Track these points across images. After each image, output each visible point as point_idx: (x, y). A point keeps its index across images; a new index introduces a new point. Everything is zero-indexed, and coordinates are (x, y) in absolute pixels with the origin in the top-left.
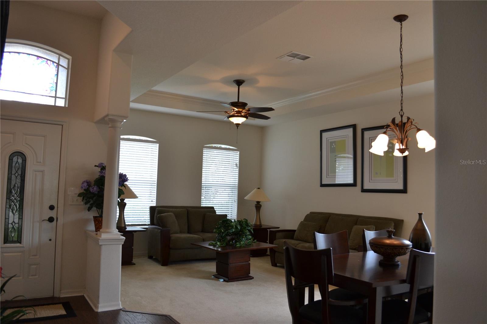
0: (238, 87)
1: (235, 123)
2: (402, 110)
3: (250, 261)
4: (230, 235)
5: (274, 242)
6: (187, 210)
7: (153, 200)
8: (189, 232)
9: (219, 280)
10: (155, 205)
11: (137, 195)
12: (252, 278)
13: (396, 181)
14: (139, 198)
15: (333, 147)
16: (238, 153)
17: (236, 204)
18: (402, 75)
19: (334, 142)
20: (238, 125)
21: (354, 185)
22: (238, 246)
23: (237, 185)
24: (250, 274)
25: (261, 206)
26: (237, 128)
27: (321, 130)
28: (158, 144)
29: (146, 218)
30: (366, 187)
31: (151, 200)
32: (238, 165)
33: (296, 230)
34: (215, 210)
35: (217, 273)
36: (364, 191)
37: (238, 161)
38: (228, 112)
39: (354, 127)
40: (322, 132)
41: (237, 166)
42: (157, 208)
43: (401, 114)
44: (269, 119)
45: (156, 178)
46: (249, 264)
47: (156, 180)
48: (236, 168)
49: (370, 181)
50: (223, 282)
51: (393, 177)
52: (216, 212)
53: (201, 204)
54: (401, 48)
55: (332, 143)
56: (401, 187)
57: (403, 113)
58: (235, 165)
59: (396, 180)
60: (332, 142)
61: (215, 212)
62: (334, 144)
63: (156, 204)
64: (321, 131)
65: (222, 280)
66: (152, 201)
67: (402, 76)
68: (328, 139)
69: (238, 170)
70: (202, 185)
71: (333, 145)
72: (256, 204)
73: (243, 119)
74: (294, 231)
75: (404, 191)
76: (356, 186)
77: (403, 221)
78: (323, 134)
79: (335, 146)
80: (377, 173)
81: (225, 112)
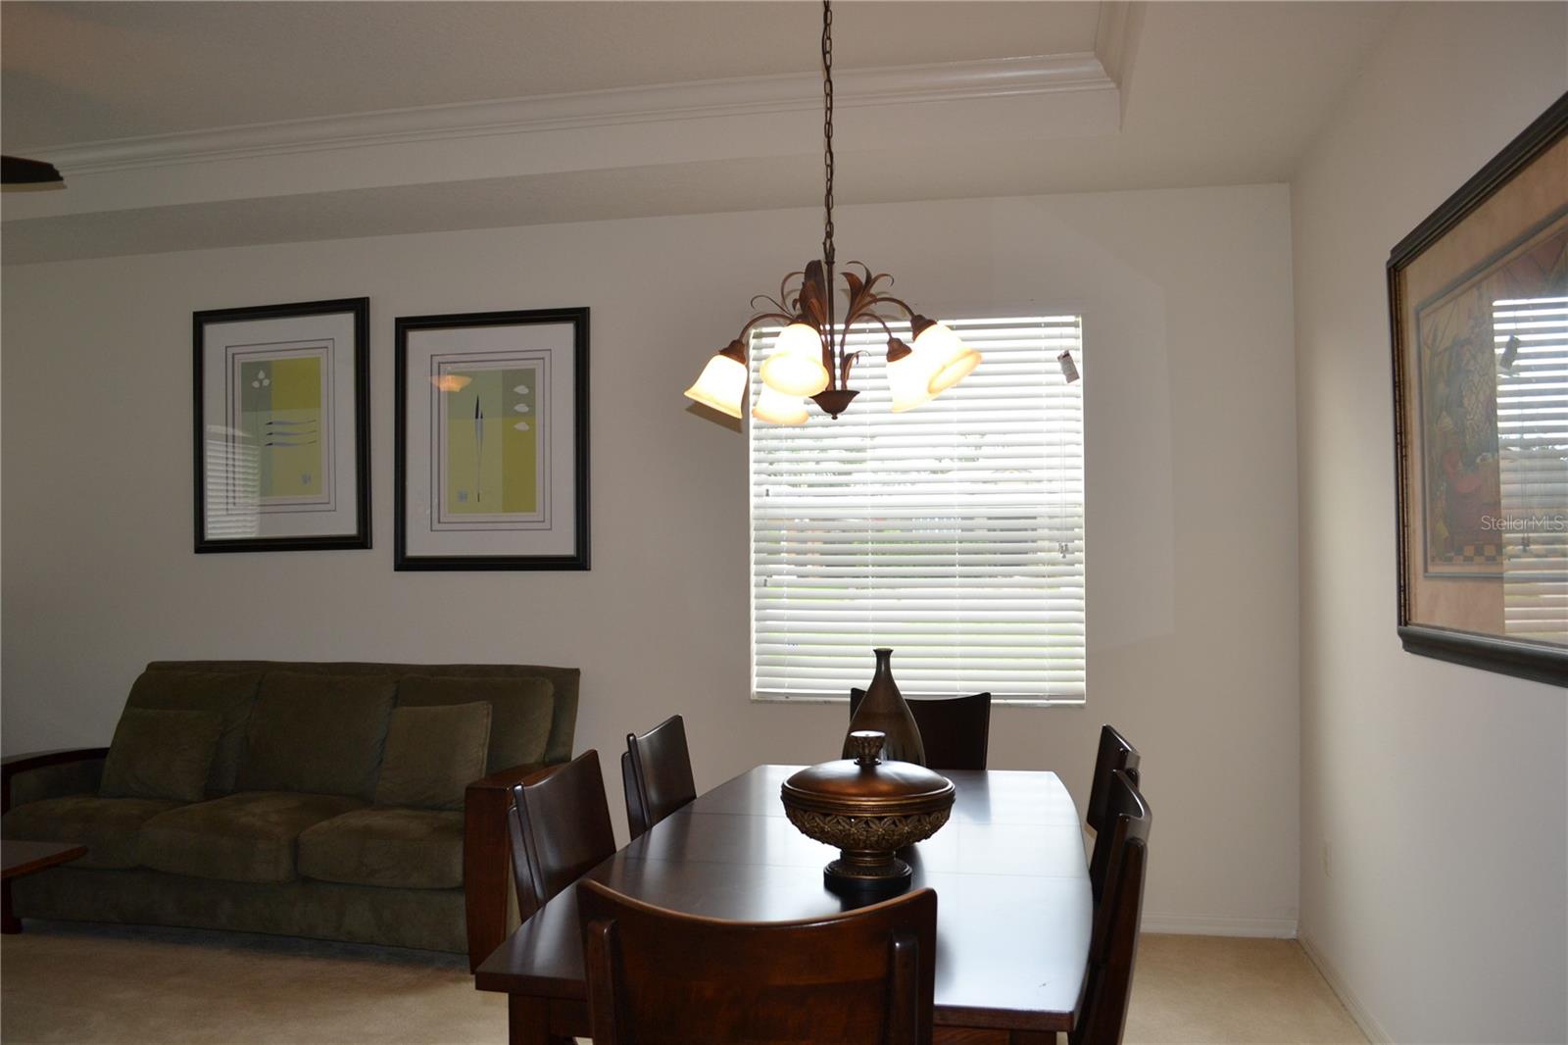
13: (547, 525)
15: (256, 384)
19: (266, 366)
21: (361, 540)
27: (195, 310)
30: (413, 550)
33: (107, 749)
36: (405, 563)
39: (359, 308)
40: (202, 319)
49: (436, 526)
51: (533, 510)
55: (250, 370)
56: (568, 549)
59: (547, 522)
60: (250, 363)
62: (261, 375)
64: (196, 315)
68: (231, 351)
71: (257, 379)
75: (579, 561)
76: (371, 548)
77: (576, 672)
78: (211, 330)
79: (266, 382)
80: (463, 497)
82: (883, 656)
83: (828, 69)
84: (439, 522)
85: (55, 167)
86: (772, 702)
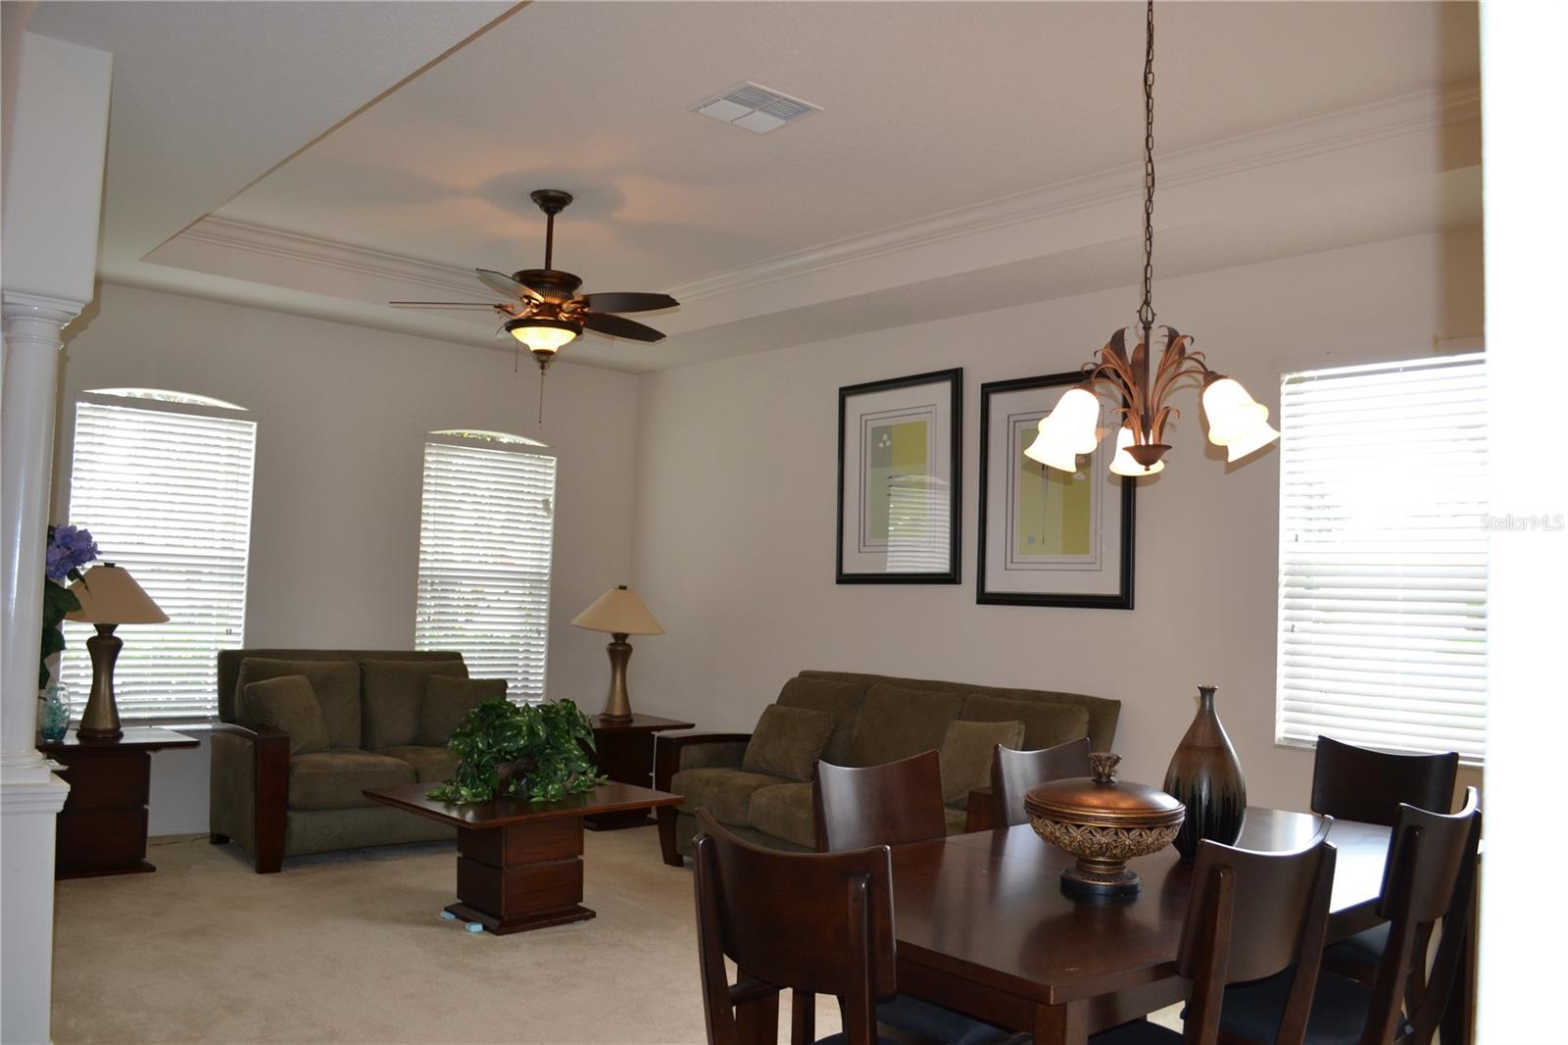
0: (546, 216)
1: (532, 349)
2: (1147, 303)
3: (581, 853)
4: (508, 760)
5: (675, 778)
6: (361, 664)
7: (234, 630)
8: (366, 745)
9: (467, 925)
10: (239, 647)
11: (166, 611)
12: (589, 915)
13: (1097, 567)
14: (172, 619)
15: (881, 445)
16: (553, 464)
17: (542, 643)
18: (1150, 171)
19: (887, 429)
20: (543, 356)
21: (952, 577)
22: (537, 802)
23: (546, 574)
24: (581, 900)
25: (628, 650)
26: (543, 367)
27: (842, 386)
28: (255, 424)
29: (203, 696)
30: (991, 587)
31: (224, 629)
32: (552, 506)
33: (750, 736)
34: (466, 662)
35: (460, 901)
36: (985, 598)
37: (552, 492)
38: (510, 309)
39: (955, 376)
40: (845, 392)
41: (546, 508)
42: (247, 659)
43: (1144, 319)
44: (660, 339)
45: (246, 546)
46: (580, 863)
47: (246, 555)
48: (546, 514)
49: (1009, 565)
50: (479, 932)
51: (1088, 553)
52: (469, 669)
53: (414, 644)
54: (1150, 72)
55: (878, 433)
56: (1113, 588)
57: (1154, 315)
58: (540, 506)
59: (1098, 562)
60: (879, 428)
61: (463, 670)
62: (885, 437)
63: (245, 644)
64: (842, 390)
65: (477, 928)
66: (227, 634)
67: (1150, 178)
68: (864, 418)
69: (550, 521)
70: (420, 573)
71: (881, 440)
72: (611, 644)
73: (567, 336)
74: (745, 738)
75: (1124, 600)
76: (960, 583)
77: (1117, 704)
78: (851, 401)
79: (888, 443)
80: (1031, 540)
81: (495, 307)
82: (1207, 693)
84: (1012, 562)
85: (672, 296)
86: (1294, 748)
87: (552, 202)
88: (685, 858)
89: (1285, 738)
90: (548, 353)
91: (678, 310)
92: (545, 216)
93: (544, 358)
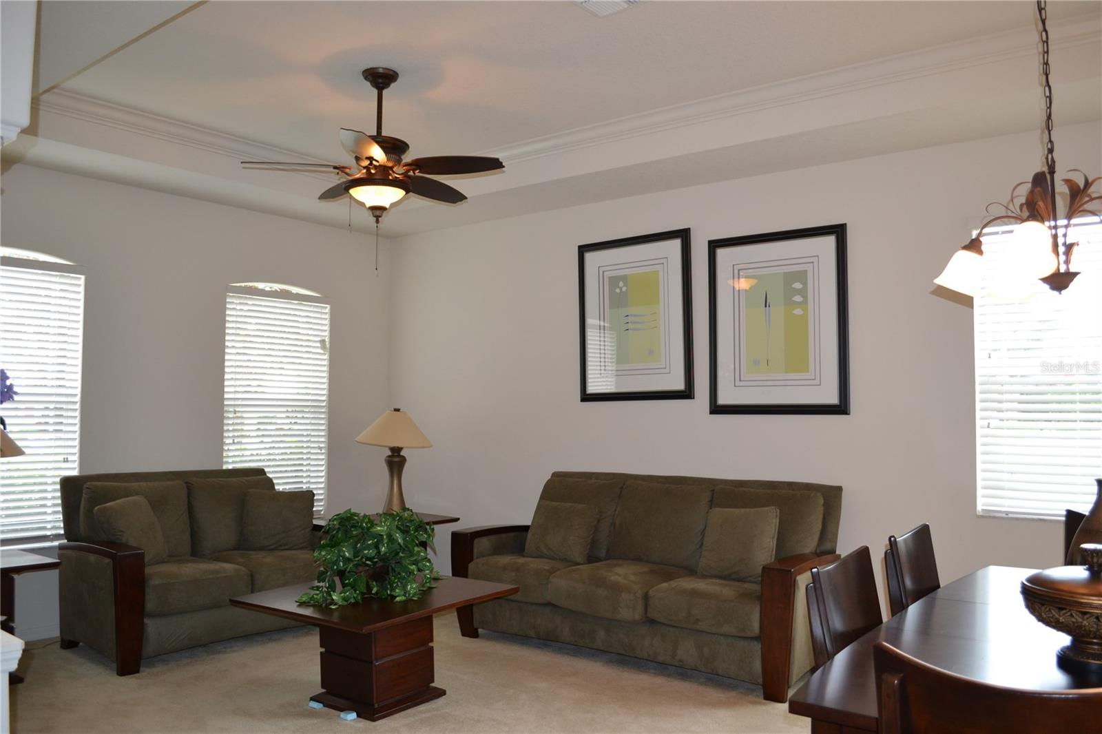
1: (368, 205)
3: (432, 640)
4: (368, 565)
6: (186, 483)
7: (70, 458)
9: (342, 715)
10: (75, 473)
11: (19, 443)
12: (441, 693)
13: (817, 382)
14: (26, 451)
15: (618, 291)
16: (327, 310)
17: (323, 457)
19: (624, 278)
20: (378, 211)
21: (687, 394)
22: (400, 602)
23: (324, 401)
24: (433, 681)
25: (403, 461)
26: (377, 222)
27: (580, 244)
28: (83, 277)
30: (722, 400)
31: (61, 458)
32: (328, 346)
33: (529, 526)
34: (270, 476)
35: (324, 690)
36: (717, 409)
37: (327, 334)
38: (347, 171)
39: (684, 235)
40: (583, 250)
41: (323, 347)
42: (89, 483)
44: (461, 200)
45: (79, 384)
46: (431, 649)
47: (78, 391)
48: (322, 352)
49: (738, 383)
50: (355, 719)
51: (807, 371)
52: (275, 481)
53: (222, 463)
55: (614, 281)
56: (833, 399)
58: (319, 345)
59: (818, 379)
60: (616, 277)
61: (270, 483)
62: (621, 284)
63: (80, 471)
64: (580, 247)
65: (353, 716)
66: (64, 461)
68: (601, 270)
69: (326, 357)
70: (226, 403)
71: (618, 287)
72: (389, 456)
73: (395, 194)
74: (524, 529)
75: (841, 408)
76: (693, 398)
77: (840, 489)
78: (589, 256)
79: (624, 289)
80: (756, 363)
81: (335, 168)
83: (1043, 22)
84: (740, 380)
85: (501, 160)
86: (994, 517)
87: (381, 79)
88: (480, 630)
89: (983, 510)
90: (382, 209)
91: (504, 172)
92: (376, 91)
93: (378, 213)
